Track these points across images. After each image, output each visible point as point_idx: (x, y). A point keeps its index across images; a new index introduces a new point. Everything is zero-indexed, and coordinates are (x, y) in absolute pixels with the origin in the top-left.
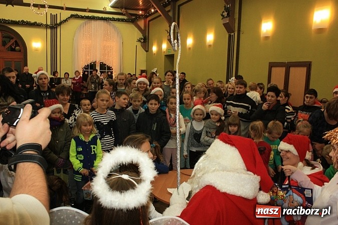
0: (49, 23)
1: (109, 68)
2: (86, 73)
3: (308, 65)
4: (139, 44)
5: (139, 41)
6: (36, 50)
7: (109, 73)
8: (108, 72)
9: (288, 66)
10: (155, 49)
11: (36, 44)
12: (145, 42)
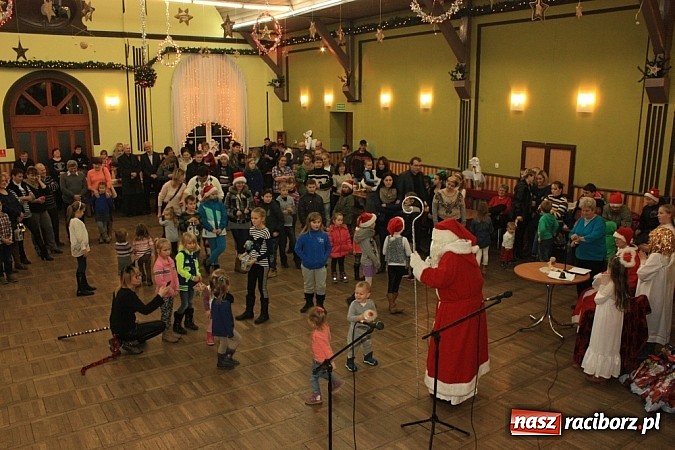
0: (131, 63)
1: (226, 132)
2: (191, 142)
3: (572, 149)
4: (271, 90)
5: (271, 84)
6: (113, 109)
7: (227, 140)
8: (224, 138)
9: (548, 148)
10: (305, 99)
11: (112, 99)
12: (282, 86)
